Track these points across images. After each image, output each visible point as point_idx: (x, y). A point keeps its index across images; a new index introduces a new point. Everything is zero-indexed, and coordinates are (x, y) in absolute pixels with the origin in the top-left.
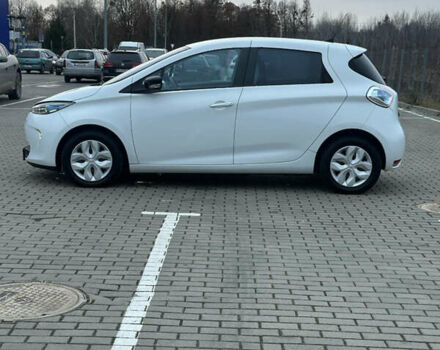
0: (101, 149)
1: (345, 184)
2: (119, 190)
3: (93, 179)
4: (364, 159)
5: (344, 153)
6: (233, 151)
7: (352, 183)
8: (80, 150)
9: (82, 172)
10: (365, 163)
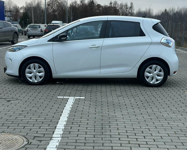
0: (40, 67)
1: (151, 83)
2: (48, 86)
3: (36, 81)
4: (160, 71)
5: (151, 68)
6: (100, 67)
7: (155, 82)
8: (30, 68)
9: (31, 78)
10: (160, 73)
